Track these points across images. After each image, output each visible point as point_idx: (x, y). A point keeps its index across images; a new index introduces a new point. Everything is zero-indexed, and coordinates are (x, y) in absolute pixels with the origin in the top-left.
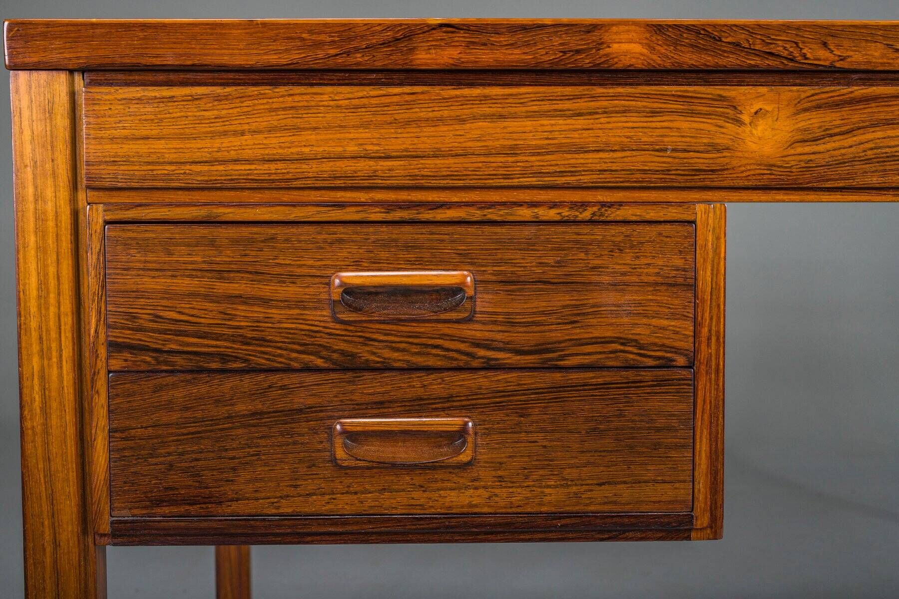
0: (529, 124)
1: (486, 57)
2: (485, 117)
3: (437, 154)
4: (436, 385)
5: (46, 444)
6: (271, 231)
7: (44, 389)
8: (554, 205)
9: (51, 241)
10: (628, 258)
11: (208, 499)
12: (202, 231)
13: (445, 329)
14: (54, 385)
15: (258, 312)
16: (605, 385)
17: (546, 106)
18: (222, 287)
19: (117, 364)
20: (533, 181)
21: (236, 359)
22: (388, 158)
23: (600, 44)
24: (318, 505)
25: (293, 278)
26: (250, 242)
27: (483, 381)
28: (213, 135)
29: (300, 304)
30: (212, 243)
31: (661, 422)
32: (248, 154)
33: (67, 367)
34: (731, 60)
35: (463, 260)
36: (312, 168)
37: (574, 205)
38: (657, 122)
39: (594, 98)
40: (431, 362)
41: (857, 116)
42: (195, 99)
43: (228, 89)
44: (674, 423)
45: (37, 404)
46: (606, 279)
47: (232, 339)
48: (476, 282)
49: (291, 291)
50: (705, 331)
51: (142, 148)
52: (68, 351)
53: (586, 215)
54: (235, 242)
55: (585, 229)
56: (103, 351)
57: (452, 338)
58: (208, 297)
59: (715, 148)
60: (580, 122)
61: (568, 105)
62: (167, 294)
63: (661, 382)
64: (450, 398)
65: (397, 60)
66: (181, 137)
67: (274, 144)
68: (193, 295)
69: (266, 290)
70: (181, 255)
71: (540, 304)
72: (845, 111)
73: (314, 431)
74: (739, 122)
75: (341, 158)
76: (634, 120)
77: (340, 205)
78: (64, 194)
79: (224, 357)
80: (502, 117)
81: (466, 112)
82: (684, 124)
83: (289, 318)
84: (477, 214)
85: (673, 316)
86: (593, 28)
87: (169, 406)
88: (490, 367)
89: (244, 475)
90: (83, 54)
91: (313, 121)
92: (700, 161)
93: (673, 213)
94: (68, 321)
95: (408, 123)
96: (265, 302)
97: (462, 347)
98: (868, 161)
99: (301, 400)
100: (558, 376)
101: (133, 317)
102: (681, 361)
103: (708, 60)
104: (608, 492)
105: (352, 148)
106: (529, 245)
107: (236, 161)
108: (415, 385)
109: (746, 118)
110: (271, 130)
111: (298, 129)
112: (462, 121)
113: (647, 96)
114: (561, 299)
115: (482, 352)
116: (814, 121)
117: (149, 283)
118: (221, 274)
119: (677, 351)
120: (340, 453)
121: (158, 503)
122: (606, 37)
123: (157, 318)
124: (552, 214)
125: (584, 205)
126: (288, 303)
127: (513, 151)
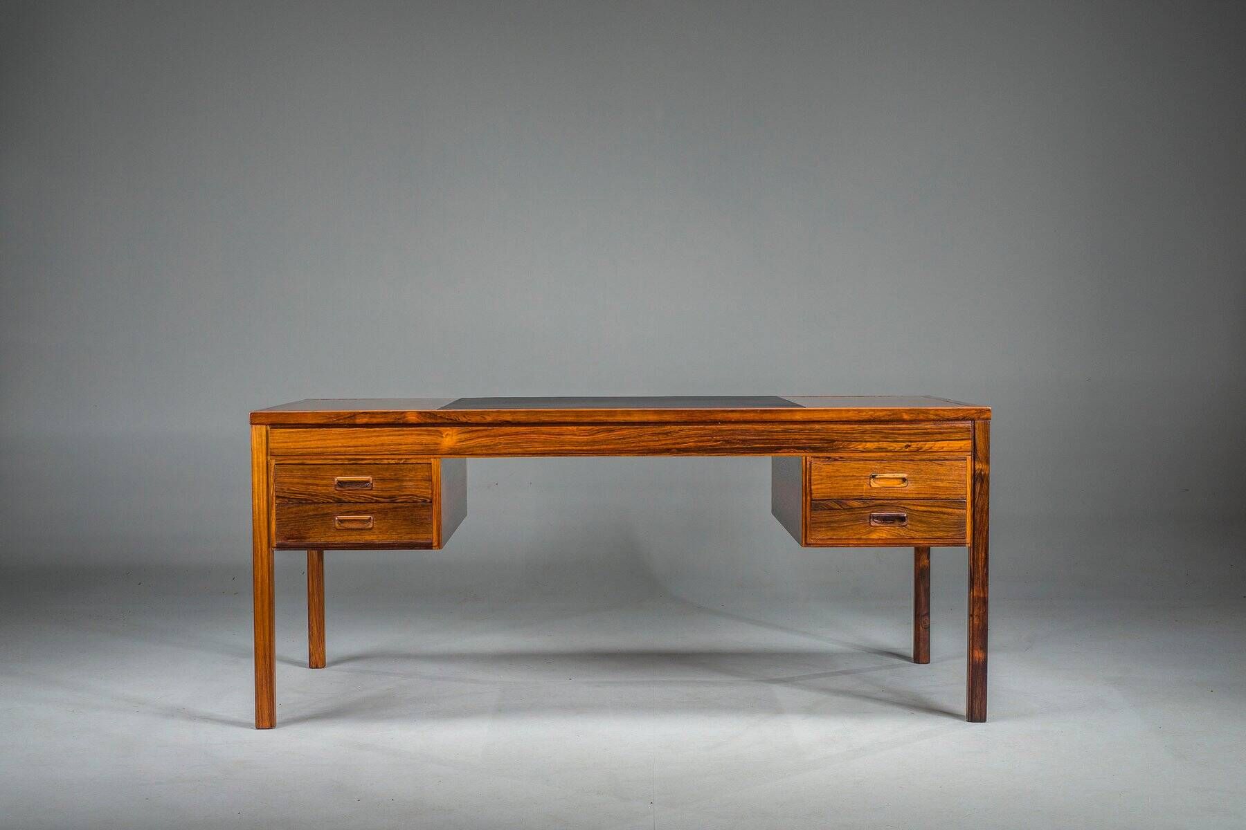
0: (386, 438)
1: (375, 421)
2: (374, 436)
3: (362, 446)
4: (362, 507)
5: (259, 523)
6: (318, 466)
7: (259, 508)
8: (393, 459)
9: (261, 469)
10: (413, 473)
11: (302, 538)
12: (301, 467)
13: (365, 492)
14: (262, 507)
15: (315, 487)
16: (408, 507)
17: (391, 433)
18: (306, 481)
19: (278, 502)
20: (388, 453)
21: (310, 500)
22: (349, 447)
23: (404, 417)
24: (331, 539)
25: (325, 479)
26: (313, 469)
27: (375, 506)
28: (303, 441)
29: (326, 485)
30: (303, 470)
31: (423, 517)
32: (312, 446)
33: (265, 502)
34: (439, 421)
35: (369, 474)
36: (329, 450)
37: (399, 459)
38: (421, 437)
39: (404, 431)
40: (361, 501)
41: (475, 435)
42: (299, 432)
43: (308, 429)
44: (427, 517)
45: (257, 513)
46: (408, 478)
47: (308, 495)
48: (373, 480)
49: (324, 482)
50: (434, 492)
51: (285, 445)
52: (265, 498)
53: (402, 462)
54: (310, 469)
55: (402, 465)
56: (274, 498)
57: (365, 494)
58: (302, 484)
59: (437, 444)
60: (400, 437)
61: (397, 433)
62: (291, 483)
63: (423, 506)
64: (366, 511)
65: (352, 422)
66: (295, 442)
67: (319, 444)
68: (298, 483)
69: (317, 482)
70: (295, 473)
71: (390, 485)
72: (471, 434)
73: (330, 519)
74: (442, 437)
75: (337, 447)
76: (414, 437)
77: (337, 459)
78: (264, 457)
79: (306, 500)
80: (379, 436)
81: (370, 435)
82: (427, 437)
83: (325, 490)
84: (373, 462)
85: (426, 488)
86: (403, 413)
87: (292, 513)
88: (377, 502)
89: (311, 531)
90: (270, 421)
91: (330, 437)
92: (432, 447)
93: (425, 461)
94: (265, 490)
95: (354, 438)
96: (317, 485)
97: (369, 497)
98: (477, 447)
99: (326, 511)
100: (395, 505)
101: (282, 489)
102: (429, 501)
103: (433, 421)
104: (409, 536)
105: (340, 445)
106: (387, 470)
107: (309, 448)
108: (358, 507)
109: (444, 436)
110: (319, 440)
111: (325, 440)
112: (368, 437)
113: (416, 430)
114: (396, 484)
115: (375, 498)
116: (463, 436)
117: (286, 480)
118: (306, 478)
119: (428, 498)
120: (337, 525)
121: (288, 539)
122: (407, 415)
123: (288, 489)
124: (393, 462)
125: (401, 459)
126: (323, 486)
127: (382, 445)
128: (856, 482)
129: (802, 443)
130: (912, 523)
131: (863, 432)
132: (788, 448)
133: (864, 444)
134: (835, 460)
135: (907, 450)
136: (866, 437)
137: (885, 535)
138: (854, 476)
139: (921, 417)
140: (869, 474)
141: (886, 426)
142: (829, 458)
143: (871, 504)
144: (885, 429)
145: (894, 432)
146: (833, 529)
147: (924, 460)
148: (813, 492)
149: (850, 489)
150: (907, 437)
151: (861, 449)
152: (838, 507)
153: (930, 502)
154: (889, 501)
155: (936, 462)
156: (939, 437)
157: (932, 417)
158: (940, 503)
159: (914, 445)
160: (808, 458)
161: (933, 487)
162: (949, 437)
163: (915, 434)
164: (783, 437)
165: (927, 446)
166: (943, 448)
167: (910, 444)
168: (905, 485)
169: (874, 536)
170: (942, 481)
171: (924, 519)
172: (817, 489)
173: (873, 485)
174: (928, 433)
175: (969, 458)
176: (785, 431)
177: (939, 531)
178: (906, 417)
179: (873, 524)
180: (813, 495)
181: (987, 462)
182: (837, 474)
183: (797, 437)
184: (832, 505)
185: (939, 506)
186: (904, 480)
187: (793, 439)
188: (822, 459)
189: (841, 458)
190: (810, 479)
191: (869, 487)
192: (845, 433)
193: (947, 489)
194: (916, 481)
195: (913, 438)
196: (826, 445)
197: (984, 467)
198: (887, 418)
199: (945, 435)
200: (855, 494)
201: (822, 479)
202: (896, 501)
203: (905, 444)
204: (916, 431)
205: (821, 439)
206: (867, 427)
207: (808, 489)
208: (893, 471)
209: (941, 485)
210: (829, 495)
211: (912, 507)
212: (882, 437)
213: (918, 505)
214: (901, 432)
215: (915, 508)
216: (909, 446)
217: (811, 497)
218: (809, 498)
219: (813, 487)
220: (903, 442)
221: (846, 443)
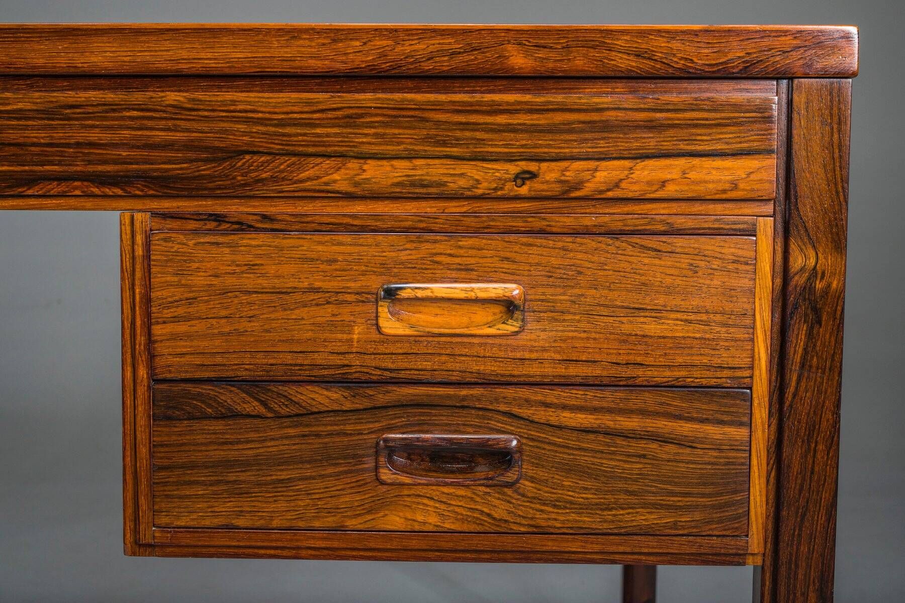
128: (325, 314)
129: (115, 162)
130: (541, 474)
131: (352, 120)
132: (60, 178)
133: (353, 164)
134: (242, 227)
135: (524, 190)
136: (364, 139)
137: (433, 520)
138: (317, 290)
139: (580, 62)
140: (375, 283)
141: (442, 97)
142: (219, 218)
143: (382, 398)
144: (437, 107)
145: (473, 118)
146: (238, 491)
147: (587, 232)
148: (160, 348)
149: (299, 341)
150: (523, 139)
151: (344, 187)
152: (253, 406)
153: (609, 397)
154: (451, 391)
155: (635, 239)
156: (651, 141)
157: (624, 62)
158: (649, 399)
159: (550, 173)
160: (138, 216)
161: (625, 338)
162: (689, 141)
163: (551, 130)
164: (42, 136)
165: (601, 176)
166: (664, 183)
167: (533, 167)
168: (511, 327)
169: (395, 520)
170: (657, 313)
171: (585, 459)
172: (174, 337)
173: (390, 325)
174: (606, 127)
175: (766, 226)
176: (49, 114)
177: (645, 506)
178: (519, 60)
179: (386, 474)
180: (159, 362)
181: (839, 243)
182: (249, 281)
183: (94, 136)
184: (231, 398)
185: (643, 413)
186: (509, 306)
187: (78, 145)
188: (192, 225)
189: (265, 217)
190: (147, 300)
191: (375, 336)
192: (282, 124)
193: (678, 344)
194: (555, 313)
195: (545, 144)
196: (205, 169)
197: (827, 261)
198: (445, 64)
199: (671, 132)
200: (319, 359)
201: (191, 301)
202: (477, 391)
203: (513, 169)
204: (559, 118)
205: (189, 146)
206: (367, 98)
207: (141, 339)
208: (466, 273)
209: (652, 328)
210: (219, 360)
211: (541, 415)
212: (426, 140)
213: (564, 407)
214: (501, 119)
215: (553, 417)
216: (533, 176)
217: (151, 368)
218: (142, 372)
219: (157, 330)
220: (510, 159)
221: (283, 163)
